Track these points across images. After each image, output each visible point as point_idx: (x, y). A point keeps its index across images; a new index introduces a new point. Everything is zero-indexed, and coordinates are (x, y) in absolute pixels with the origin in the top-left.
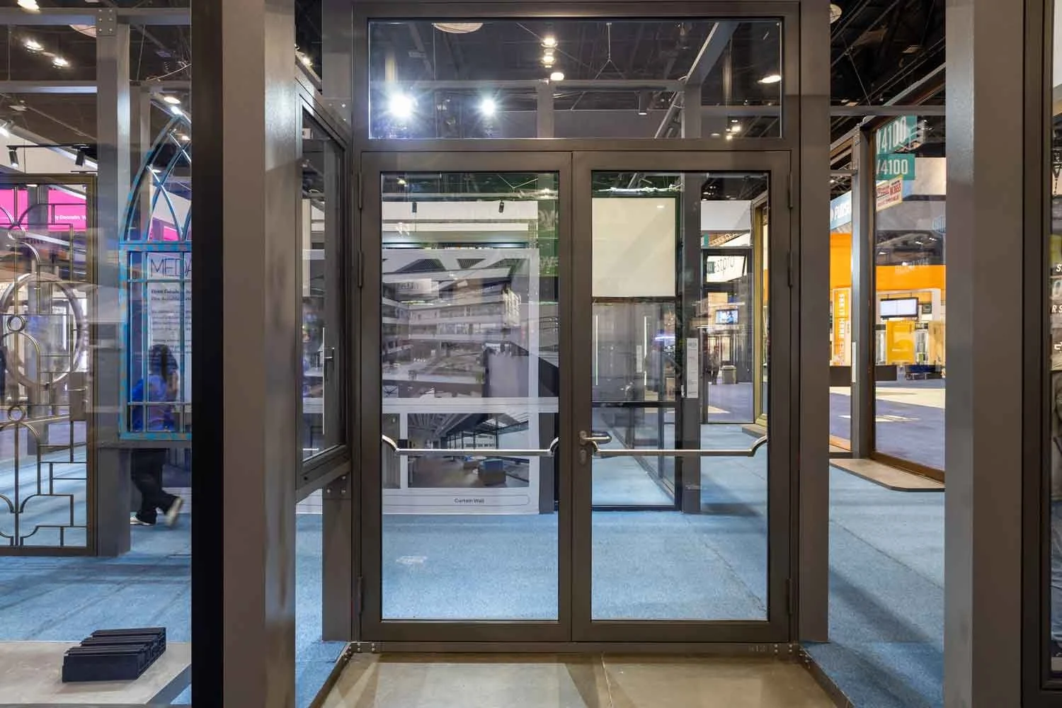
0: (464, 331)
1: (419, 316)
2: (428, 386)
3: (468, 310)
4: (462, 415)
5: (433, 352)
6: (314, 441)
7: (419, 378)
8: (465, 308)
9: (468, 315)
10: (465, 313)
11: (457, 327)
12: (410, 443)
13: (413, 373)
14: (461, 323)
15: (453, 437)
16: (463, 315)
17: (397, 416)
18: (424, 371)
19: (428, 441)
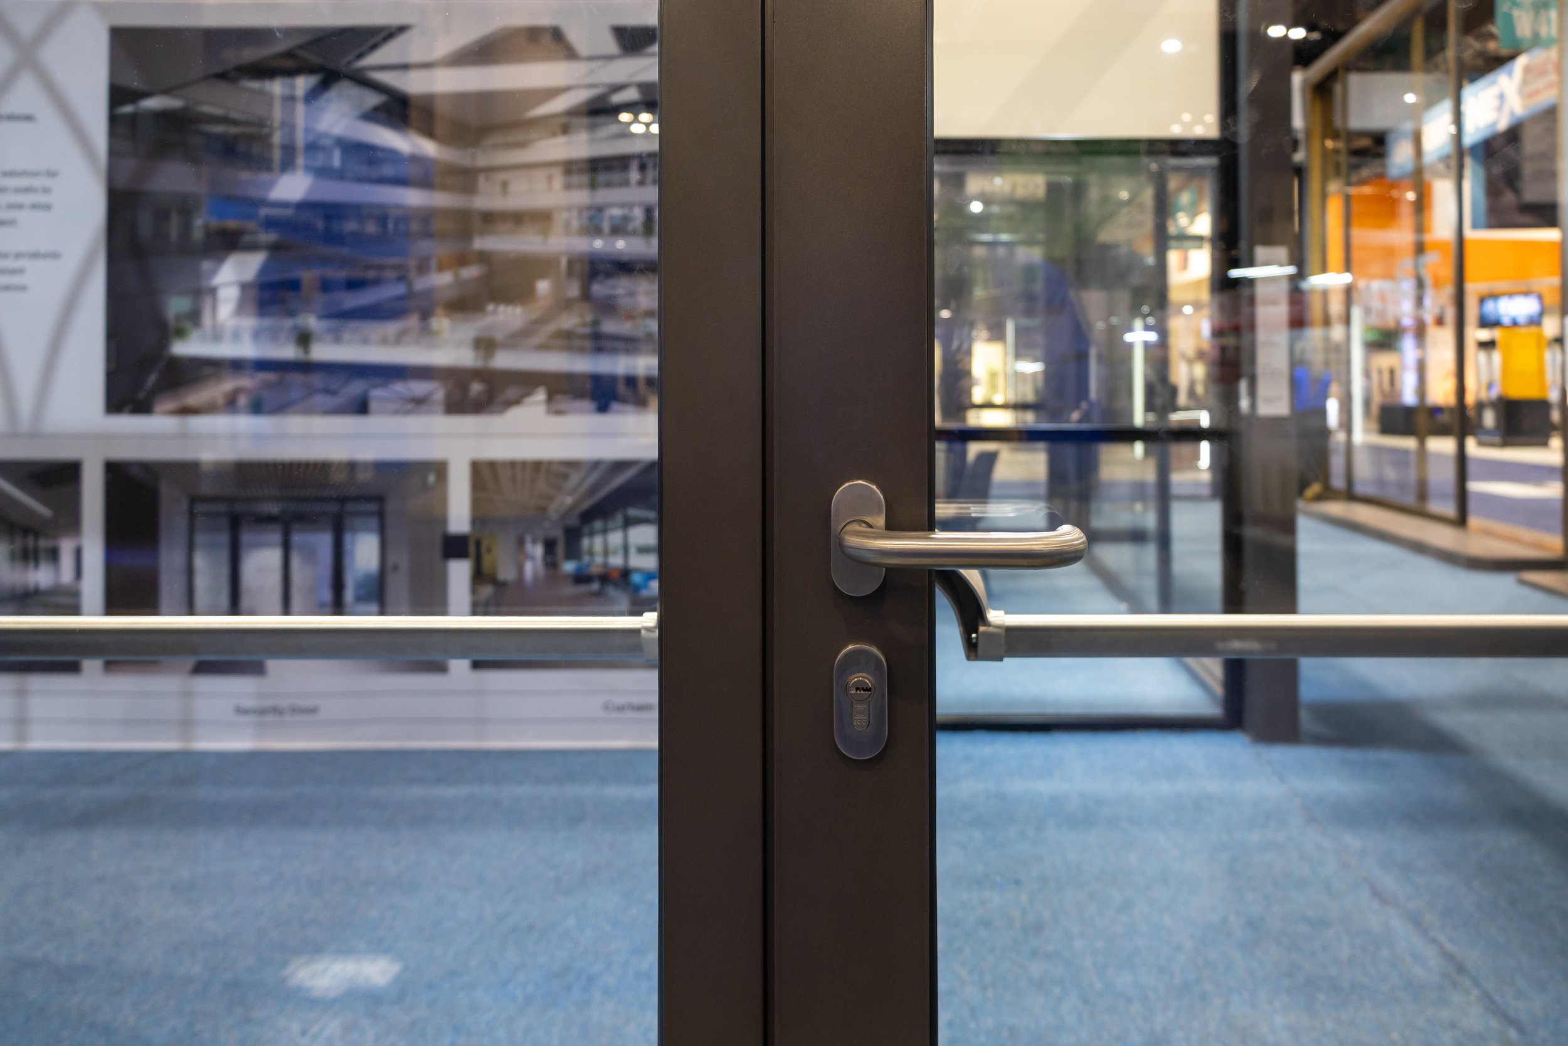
0: (630, 227)
1: (505, 185)
2: (528, 381)
3: (643, 168)
4: (620, 466)
5: (543, 286)
6: (200, 538)
7: (503, 361)
8: (634, 165)
9: (641, 183)
10: (634, 175)
11: (612, 218)
12: (478, 544)
13: (485, 345)
14: (622, 205)
15: (598, 524)
16: (626, 183)
17: (440, 469)
18: (516, 339)
19: (528, 538)
